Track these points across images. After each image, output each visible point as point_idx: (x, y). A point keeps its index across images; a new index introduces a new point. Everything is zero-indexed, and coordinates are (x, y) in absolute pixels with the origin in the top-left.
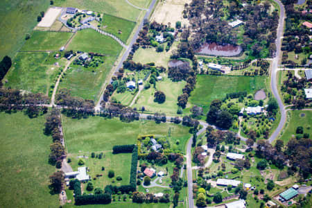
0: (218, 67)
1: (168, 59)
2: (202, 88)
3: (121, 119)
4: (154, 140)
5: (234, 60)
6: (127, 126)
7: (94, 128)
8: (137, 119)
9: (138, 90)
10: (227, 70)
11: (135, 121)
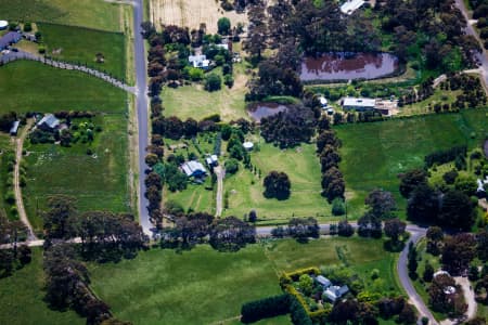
0: (368, 103)
1: (243, 104)
2: (355, 153)
3: (214, 247)
4: (321, 279)
5: (393, 85)
6: (236, 259)
7: (165, 276)
8: (252, 241)
9: (215, 179)
10: (391, 107)
11: (249, 246)
